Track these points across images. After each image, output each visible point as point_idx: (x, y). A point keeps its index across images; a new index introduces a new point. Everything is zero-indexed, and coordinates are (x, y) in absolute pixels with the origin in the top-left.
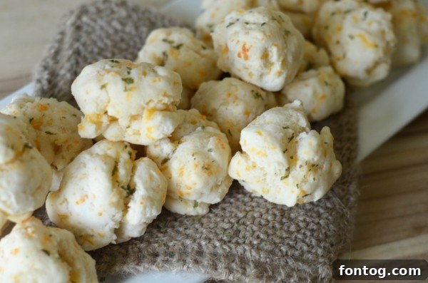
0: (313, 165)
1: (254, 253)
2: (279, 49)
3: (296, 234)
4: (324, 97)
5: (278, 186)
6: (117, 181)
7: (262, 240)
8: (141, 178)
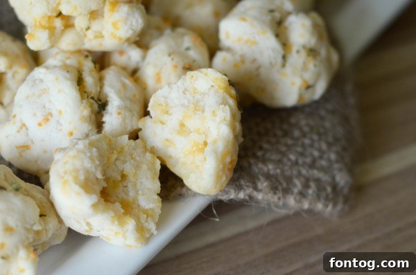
0: (311, 50)
6: (85, 92)
8: (112, 87)
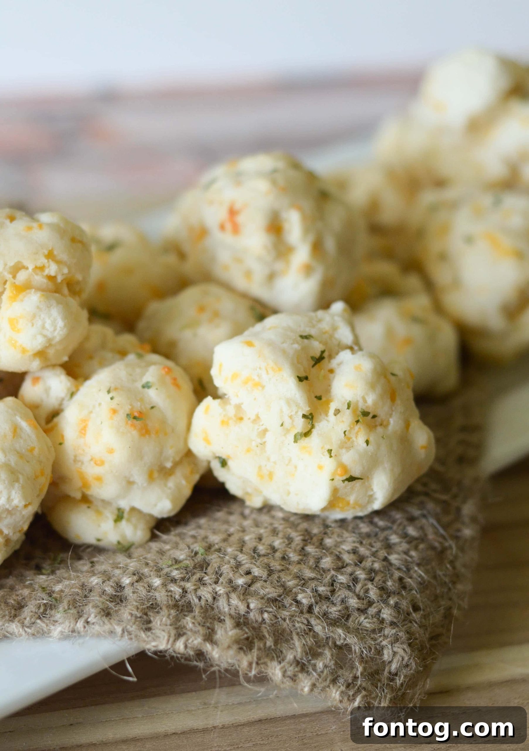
0: (365, 414)
1: (235, 601)
2: (304, 218)
3: (333, 572)
4: (408, 341)
5: (290, 460)
7: (255, 580)
